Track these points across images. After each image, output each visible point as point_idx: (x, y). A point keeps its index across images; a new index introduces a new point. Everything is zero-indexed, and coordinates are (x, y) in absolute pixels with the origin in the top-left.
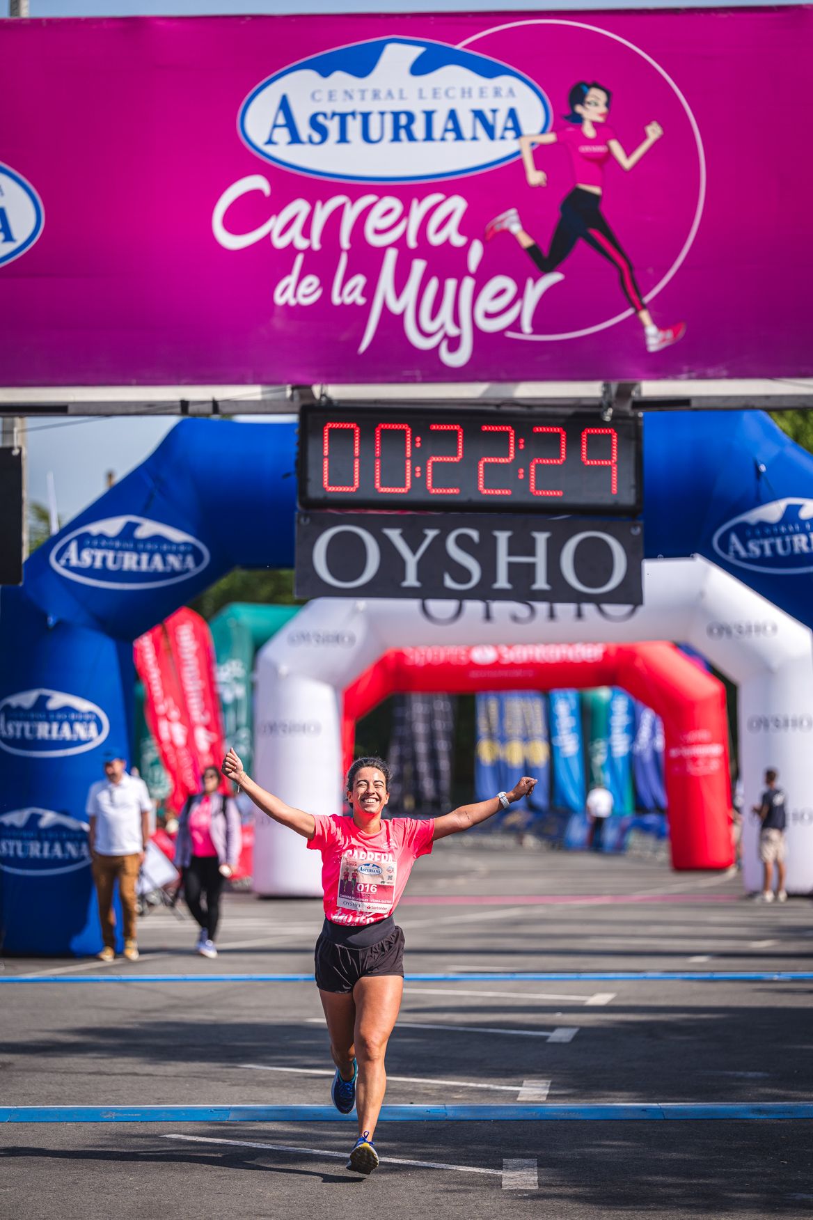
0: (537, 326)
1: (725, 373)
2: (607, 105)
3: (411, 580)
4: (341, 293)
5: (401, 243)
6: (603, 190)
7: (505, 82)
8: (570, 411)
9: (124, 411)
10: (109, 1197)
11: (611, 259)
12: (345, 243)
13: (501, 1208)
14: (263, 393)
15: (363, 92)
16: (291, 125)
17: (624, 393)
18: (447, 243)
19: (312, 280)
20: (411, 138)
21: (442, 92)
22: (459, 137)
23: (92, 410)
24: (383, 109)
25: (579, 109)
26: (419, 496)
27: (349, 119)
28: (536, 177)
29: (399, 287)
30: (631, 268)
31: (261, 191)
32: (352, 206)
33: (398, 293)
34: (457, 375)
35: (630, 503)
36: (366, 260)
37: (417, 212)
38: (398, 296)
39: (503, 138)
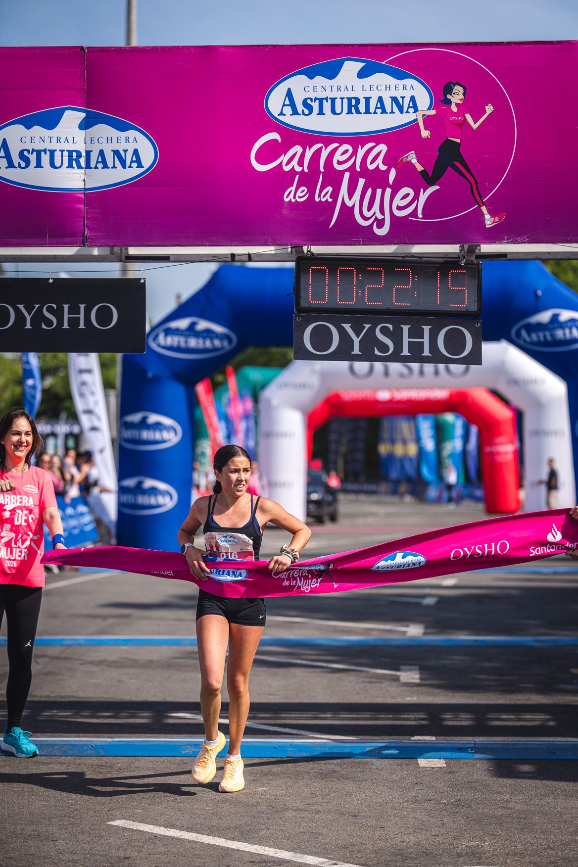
0: (426, 214)
1: (527, 240)
2: (464, 94)
3: (356, 351)
4: (319, 196)
5: (352, 169)
6: (461, 140)
7: (409, 82)
8: (442, 260)
11: (466, 178)
12: (322, 168)
13: (401, 692)
14: (275, 250)
15: (332, 87)
16: (293, 105)
17: (471, 251)
18: (377, 169)
19: (304, 189)
20: (358, 112)
21: (375, 87)
22: (384, 111)
24: (342, 96)
25: (449, 97)
26: (360, 306)
27: (325, 101)
28: (425, 134)
29: (351, 194)
30: (476, 183)
31: (276, 140)
32: (326, 148)
33: (351, 196)
34: (382, 241)
35: (474, 310)
36: (333, 178)
37: (361, 153)
38: (350, 197)
39: (407, 112)
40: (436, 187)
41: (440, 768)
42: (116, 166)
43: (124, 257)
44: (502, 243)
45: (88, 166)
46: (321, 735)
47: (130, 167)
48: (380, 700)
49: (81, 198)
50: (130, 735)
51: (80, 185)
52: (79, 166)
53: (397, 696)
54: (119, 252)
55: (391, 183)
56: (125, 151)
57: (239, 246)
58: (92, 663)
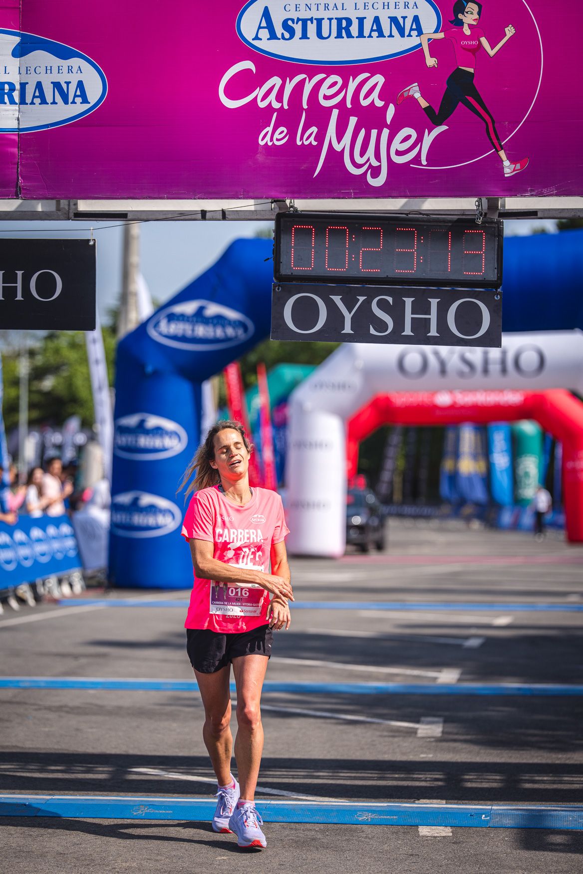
0: (431, 160)
1: (555, 192)
2: (479, 13)
3: (348, 329)
4: (302, 138)
5: (341, 105)
6: (476, 70)
8: (456, 217)
9: (164, 217)
11: (480, 116)
12: (305, 104)
13: (415, 748)
14: (255, 205)
15: (318, 5)
16: (270, 27)
17: (493, 206)
18: (372, 105)
19: (283, 129)
20: (349, 36)
21: (370, 6)
22: (381, 35)
23: (144, 216)
24: (331, 16)
25: (460, 16)
26: (353, 273)
27: (309, 22)
28: (431, 62)
29: (340, 136)
30: (493, 122)
31: (249, 70)
32: (310, 81)
33: (340, 138)
34: (378, 193)
35: (493, 279)
36: (319, 116)
37: (352, 85)
38: (339, 140)
39: (410, 35)
40: (444, 128)
41: (444, 837)
42: (56, 101)
43: (73, 214)
44: (525, 196)
45: (23, 101)
46: (307, 796)
47: (74, 102)
48: (387, 757)
49: (14, 140)
50: (76, 793)
51: (13, 125)
52: (12, 102)
53: (409, 752)
54: (67, 207)
55: (389, 122)
56: (68, 83)
57: (203, 199)
58: (49, 709)
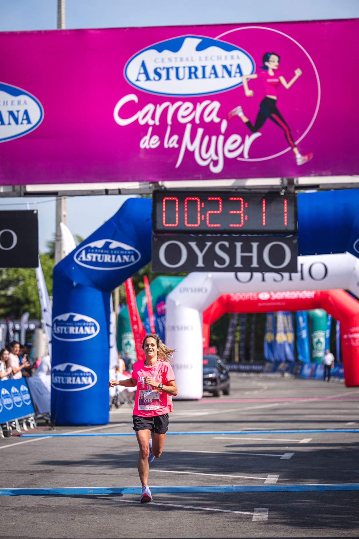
0: (251, 155)
1: (330, 173)
2: (279, 62)
3: (200, 264)
4: (168, 143)
5: (193, 122)
6: (277, 97)
7: (236, 53)
8: (267, 191)
9: (82, 194)
10: (86, 525)
11: (280, 126)
12: (169, 122)
13: (251, 529)
14: (140, 185)
15: (176, 58)
16: (146, 73)
17: (291, 182)
18: (212, 121)
19: (156, 138)
20: (196, 77)
21: (209, 58)
22: (217, 76)
23: (69, 194)
24: (184, 65)
25: (267, 64)
26: (203, 228)
27: (170, 70)
28: (249, 93)
30: (289, 130)
31: (134, 101)
32: (172, 106)
33: (192, 142)
34: (217, 177)
35: (292, 229)
36: (178, 129)
38: (192, 144)
39: (235, 76)
42: (11, 123)
43: (23, 193)
44: (311, 176)
47: (22, 123)
48: (233, 536)
53: (248, 532)
54: (19, 189)
56: (18, 111)
57: (106, 182)
58: (15, 509)
